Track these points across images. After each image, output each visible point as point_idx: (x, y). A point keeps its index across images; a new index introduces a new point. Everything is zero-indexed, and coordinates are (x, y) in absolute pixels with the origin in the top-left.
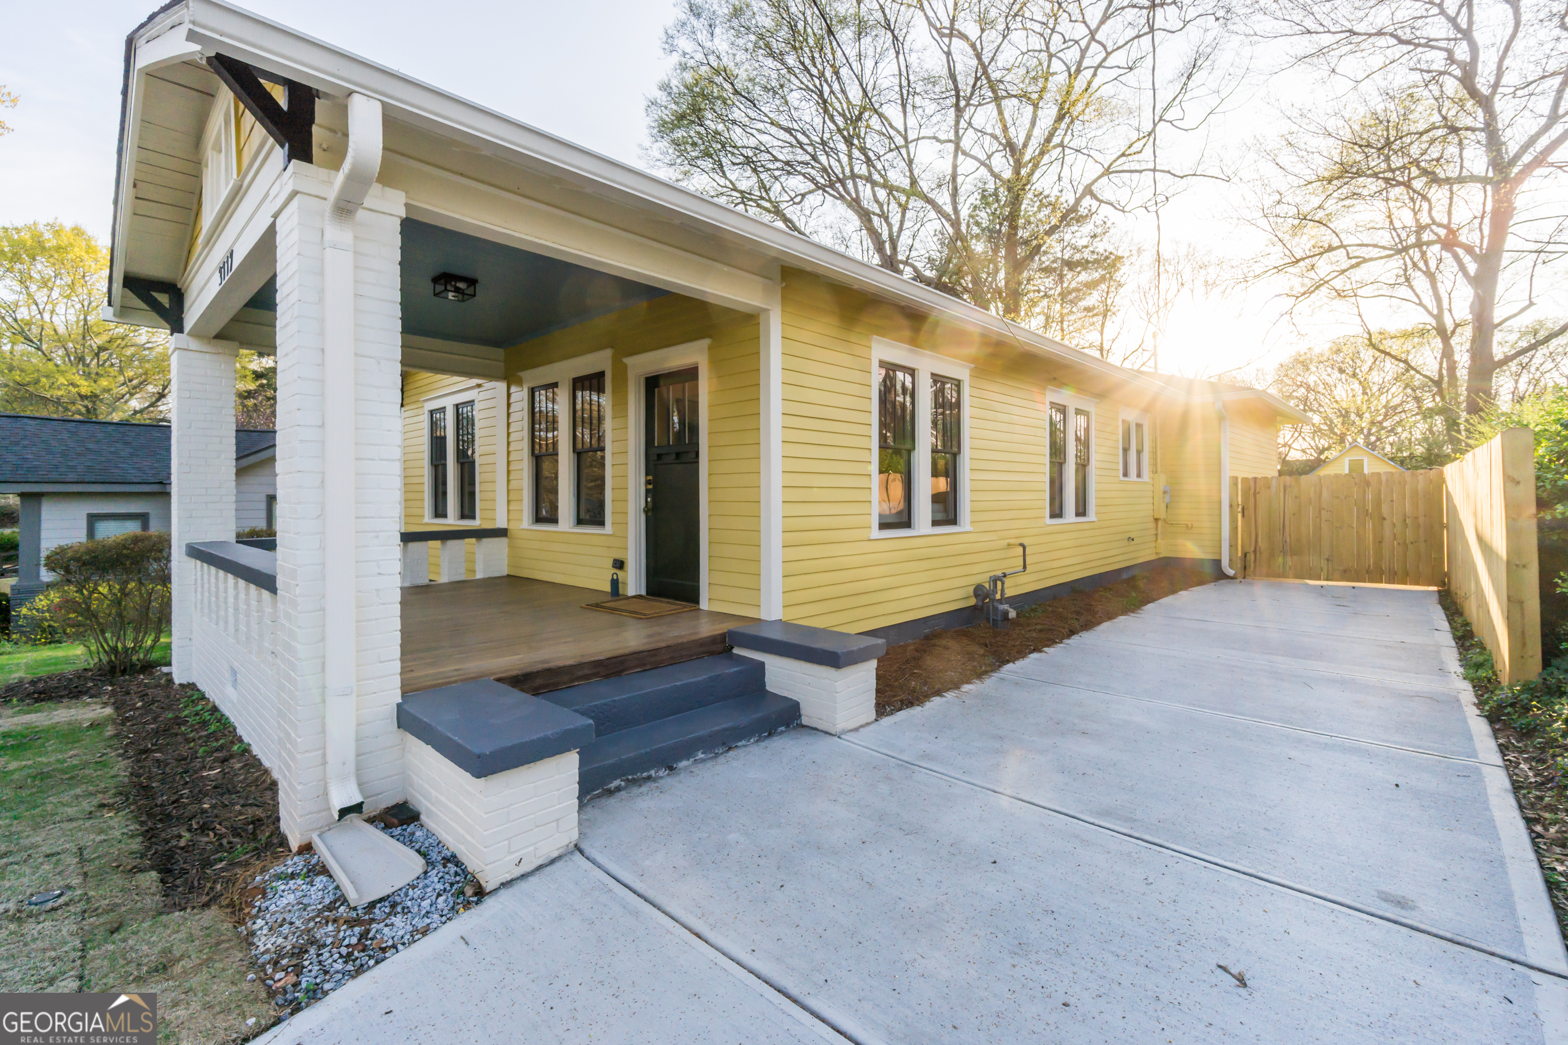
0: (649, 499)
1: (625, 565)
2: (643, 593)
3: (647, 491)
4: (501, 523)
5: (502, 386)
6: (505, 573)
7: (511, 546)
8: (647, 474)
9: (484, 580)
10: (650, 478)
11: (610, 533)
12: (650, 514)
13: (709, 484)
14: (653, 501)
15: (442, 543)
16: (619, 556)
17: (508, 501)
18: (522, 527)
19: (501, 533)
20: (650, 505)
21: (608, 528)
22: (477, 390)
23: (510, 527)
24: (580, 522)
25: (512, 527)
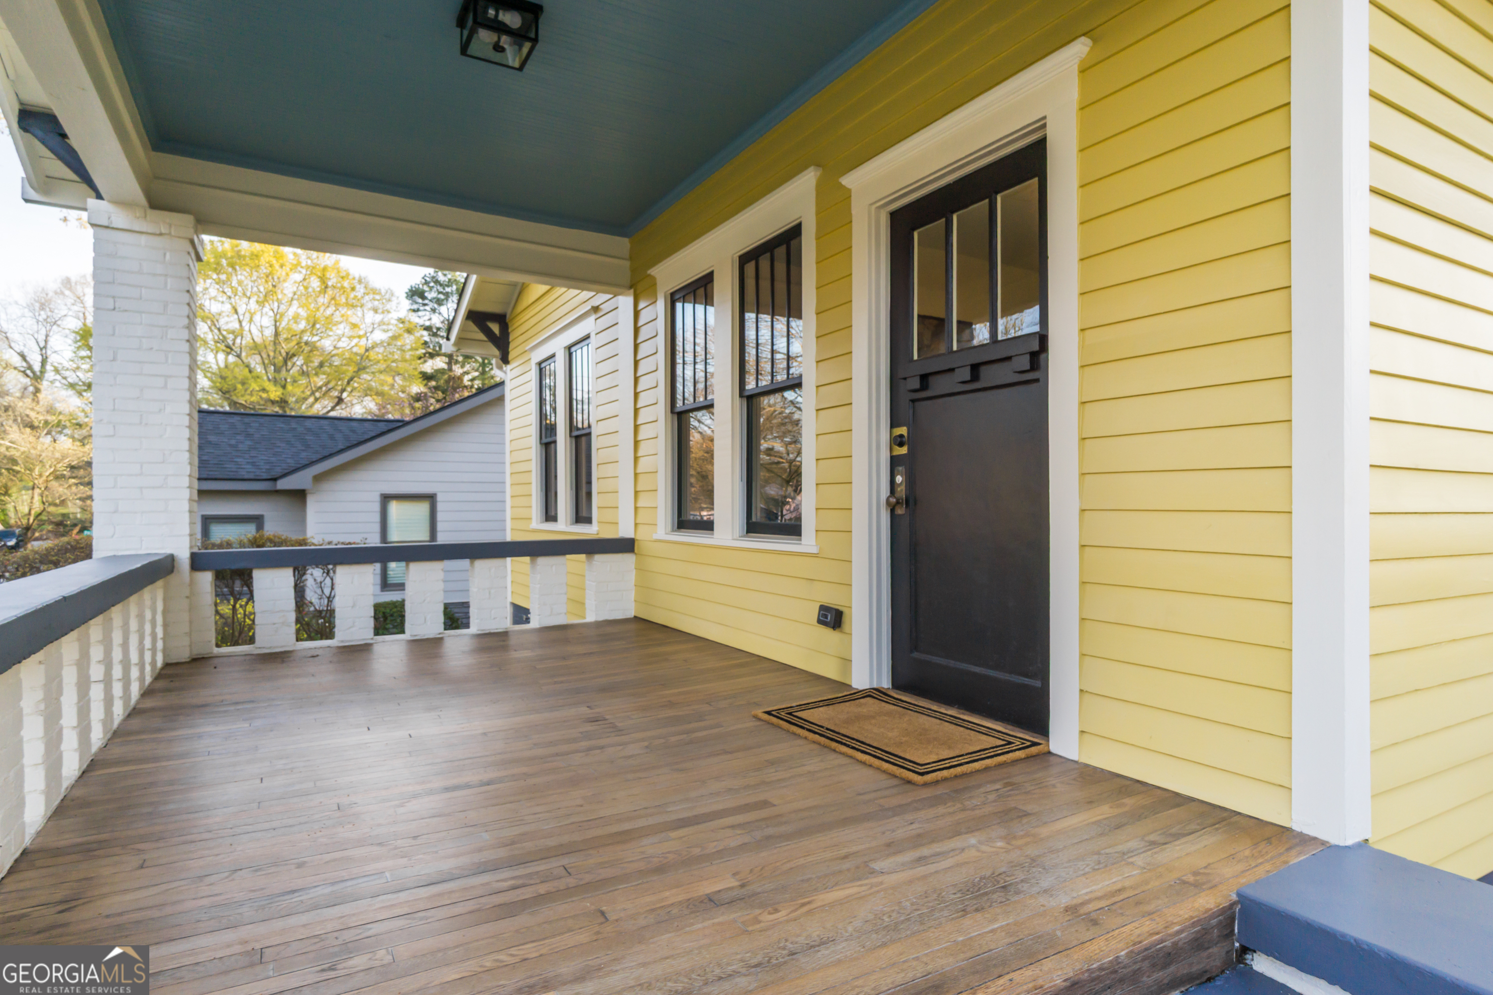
0: (899, 479)
1: (845, 619)
2: (886, 683)
3: (895, 462)
4: (625, 531)
5: (625, 302)
6: (631, 614)
7: (639, 569)
8: (893, 425)
9: (599, 624)
10: (903, 431)
11: (814, 550)
12: (900, 511)
13: (1081, 429)
14: (911, 481)
15: (533, 562)
16: (834, 600)
17: (636, 493)
18: (655, 537)
19: (626, 546)
20: (901, 491)
21: (809, 541)
22: (592, 318)
23: (637, 538)
24: (752, 528)
25: (642, 536)
